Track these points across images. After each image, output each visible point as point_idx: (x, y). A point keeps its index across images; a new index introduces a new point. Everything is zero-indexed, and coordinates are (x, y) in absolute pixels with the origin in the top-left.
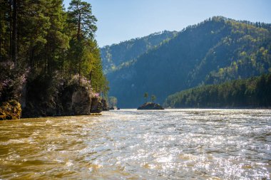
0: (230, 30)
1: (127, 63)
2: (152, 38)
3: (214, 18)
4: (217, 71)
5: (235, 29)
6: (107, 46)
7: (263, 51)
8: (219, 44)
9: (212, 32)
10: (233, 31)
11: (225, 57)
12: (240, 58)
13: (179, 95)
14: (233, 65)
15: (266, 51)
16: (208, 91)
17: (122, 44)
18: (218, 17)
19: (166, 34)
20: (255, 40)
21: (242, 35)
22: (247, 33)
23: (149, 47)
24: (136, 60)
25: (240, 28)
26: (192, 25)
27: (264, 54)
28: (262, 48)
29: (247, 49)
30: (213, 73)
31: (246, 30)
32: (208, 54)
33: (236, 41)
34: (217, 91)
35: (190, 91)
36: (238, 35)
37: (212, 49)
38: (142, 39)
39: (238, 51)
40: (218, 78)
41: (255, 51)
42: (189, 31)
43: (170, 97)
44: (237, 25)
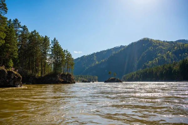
0: (152, 44)
1: (103, 60)
2: (115, 49)
3: (144, 39)
4: (148, 63)
5: (154, 44)
6: (94, 53)
7: (169, 53)
8: (147, 50)
9: (144, 45)
10: (153, 44)
11: (151, 56)
12: (158, 56)
13: (129, 75)
14: (155, 60)
15: (171, 53)
16: (146, 72)
17: (101, 52)
18: (146, 38)
19: (122, 47)
20: (164, 48)
21: (158, 46)
22: (160, 45)
23: (114, 52)
24: (107, 59)
25: (157, 43)
26: (134, 42)
27: (170, 54)
28: (169, 52)
29: (161, 52)
30: (146, 64)
31: (159, 43)
32: (142, 55)
33: (155, 49)
34: (152, 71)
35: (135, 72)
36: (156, 46)
37: (144, 53)
38: (111, 49)
39: (157, 53)
40: (149, 66)
41: (165, 53)
42: (132, 45)
43: (124, 76)
44: (155, 41)
